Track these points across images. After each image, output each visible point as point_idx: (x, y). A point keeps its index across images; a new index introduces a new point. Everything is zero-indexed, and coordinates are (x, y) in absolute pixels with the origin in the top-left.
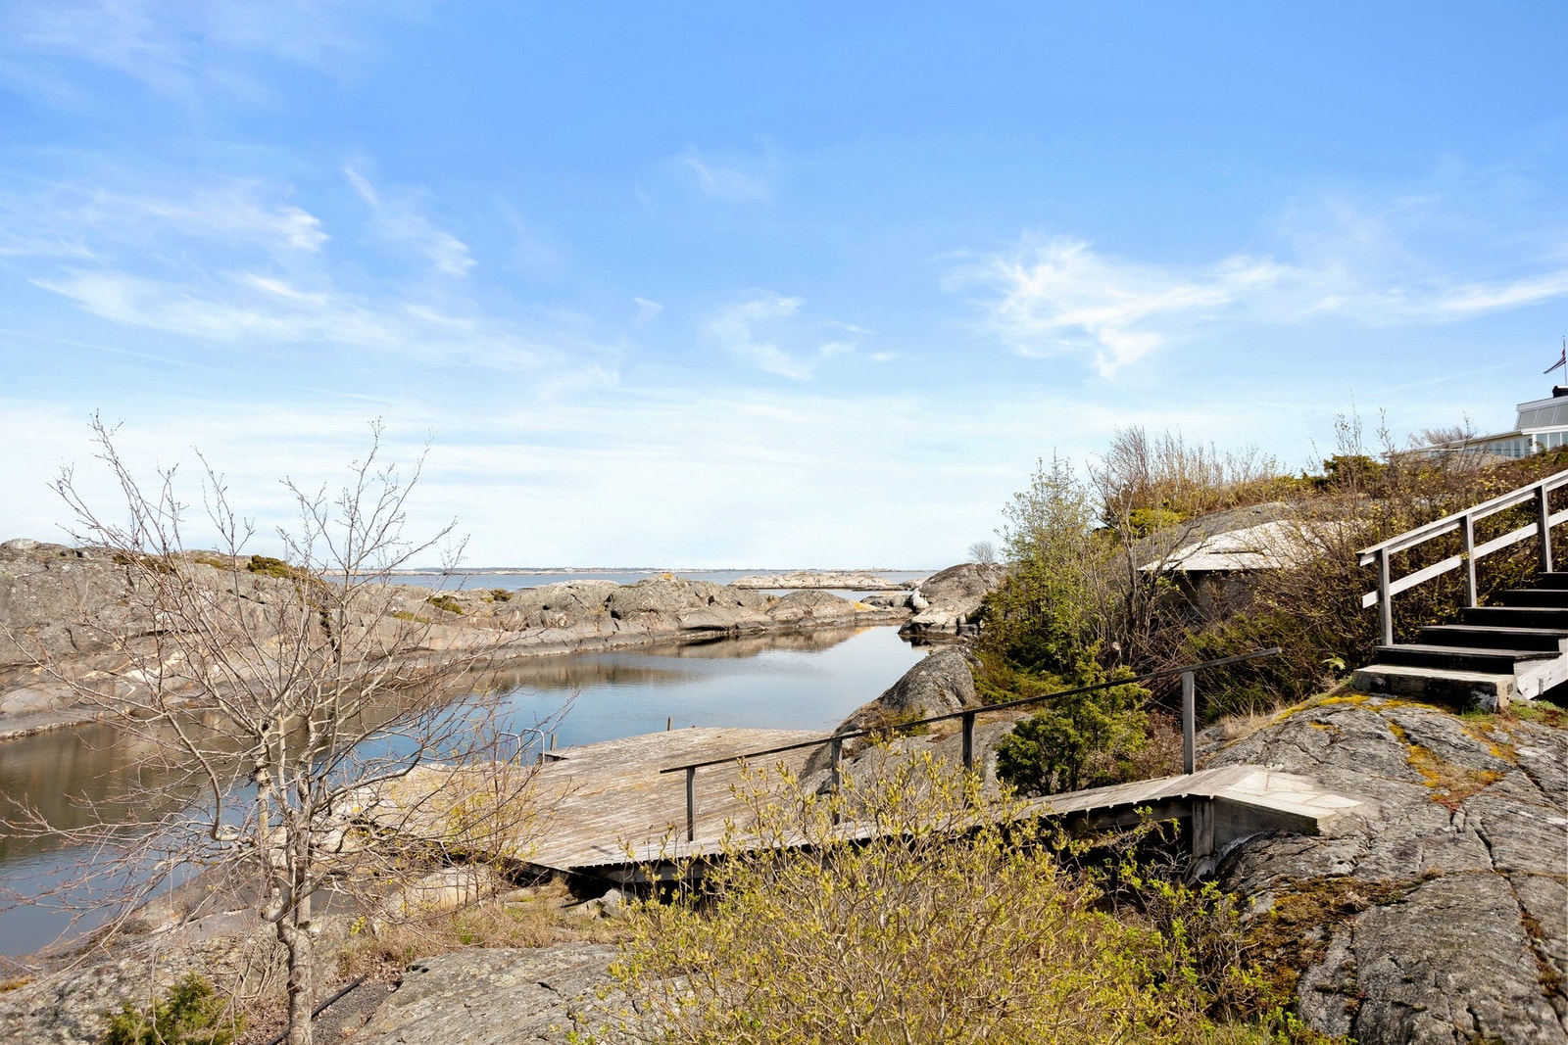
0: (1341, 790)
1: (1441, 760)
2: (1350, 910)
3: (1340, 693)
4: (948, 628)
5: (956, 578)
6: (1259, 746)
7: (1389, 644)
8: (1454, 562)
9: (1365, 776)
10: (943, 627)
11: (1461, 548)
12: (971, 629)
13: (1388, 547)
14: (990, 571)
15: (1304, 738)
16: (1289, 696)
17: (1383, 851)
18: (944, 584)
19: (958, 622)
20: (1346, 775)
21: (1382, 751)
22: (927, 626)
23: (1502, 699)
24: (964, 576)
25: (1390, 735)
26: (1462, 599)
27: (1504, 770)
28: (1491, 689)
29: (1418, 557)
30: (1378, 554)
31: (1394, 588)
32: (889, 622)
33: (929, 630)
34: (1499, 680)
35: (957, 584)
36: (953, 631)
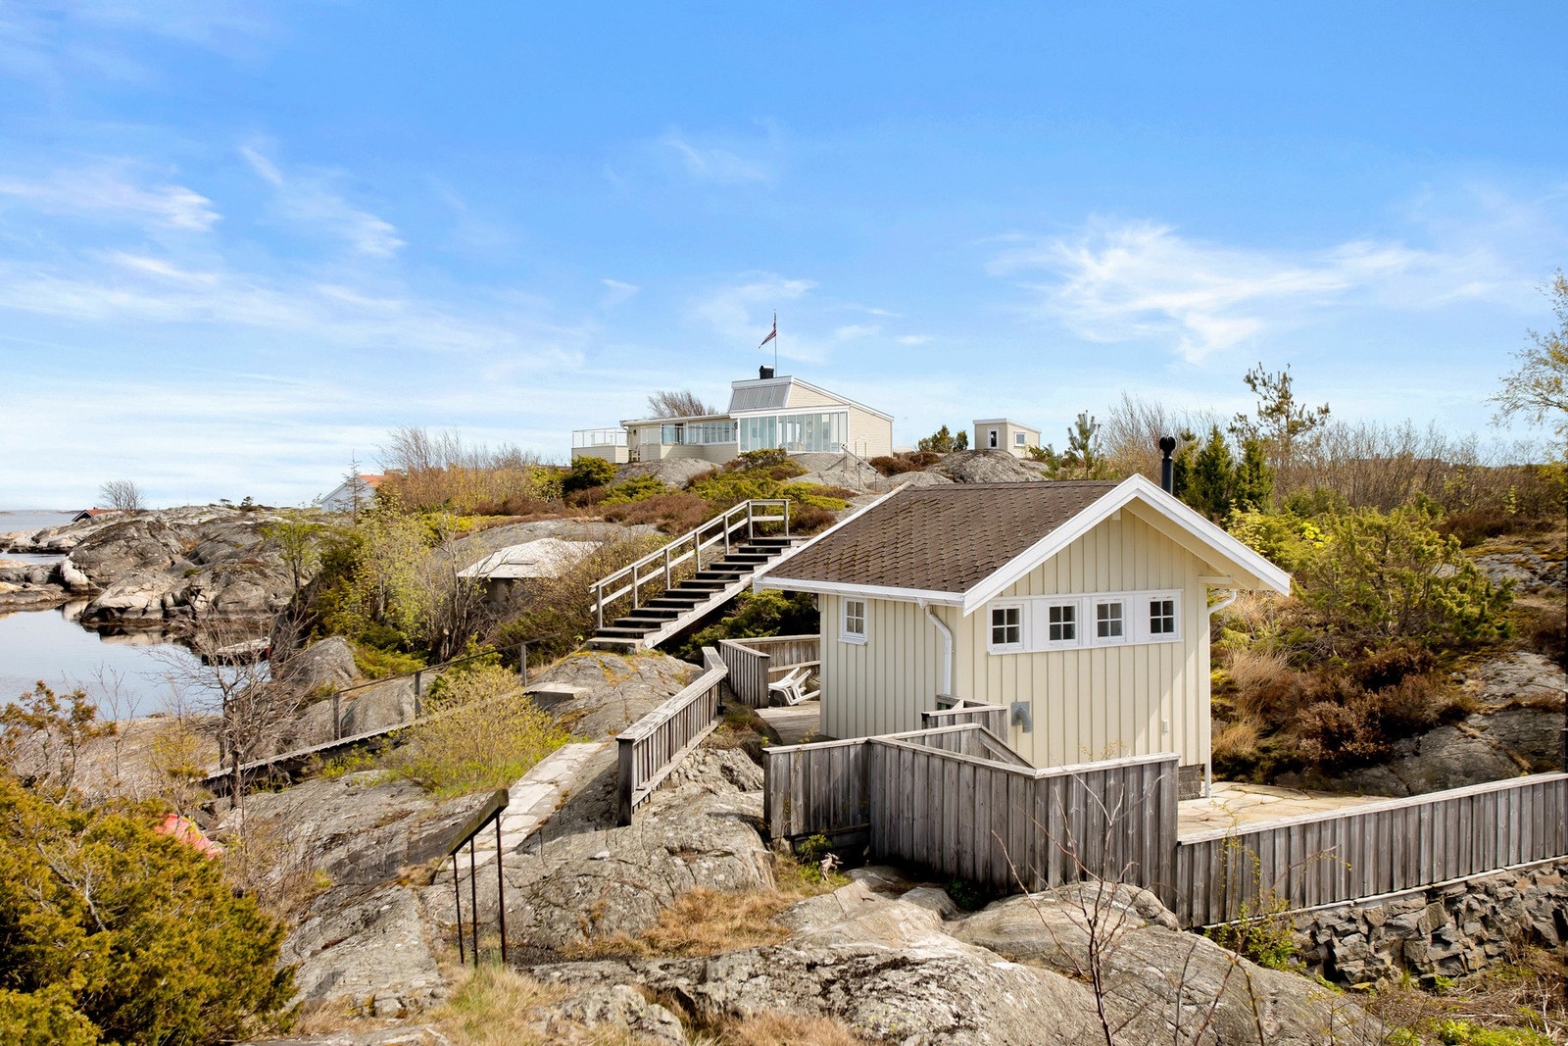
0: (581, 686)
1: (614, 673)
2: (583, 716)
3: (581, 651)
4: (152, 612)
5: (122, 542)
6: (550, 675)
7: (601, 628)
8: (628, 588)
9: (589, 681)
10: (145, 611)
11: (632, 581)
12: (185, 613)
13: (602, 583)
14: (167, 531)
15: (567, 670)
16: (561, 655)
17: (593, 701)
18: (108, 550)
19: (163, 604)
20: (583, 681)
21: (595, 672)
22: (122, 610)
23: (638, 649)
24: (133, 538)
25: (598, 666)
26: (631, 604)
27: (633, 674)
28: (633, 645)
29: (614, 587)
30: (597, 587)
31: (604, 602)
32: (39, 605)
33: (125, 616)
34: (637, 642)
35: (125, 549)
36: (159, 616)
